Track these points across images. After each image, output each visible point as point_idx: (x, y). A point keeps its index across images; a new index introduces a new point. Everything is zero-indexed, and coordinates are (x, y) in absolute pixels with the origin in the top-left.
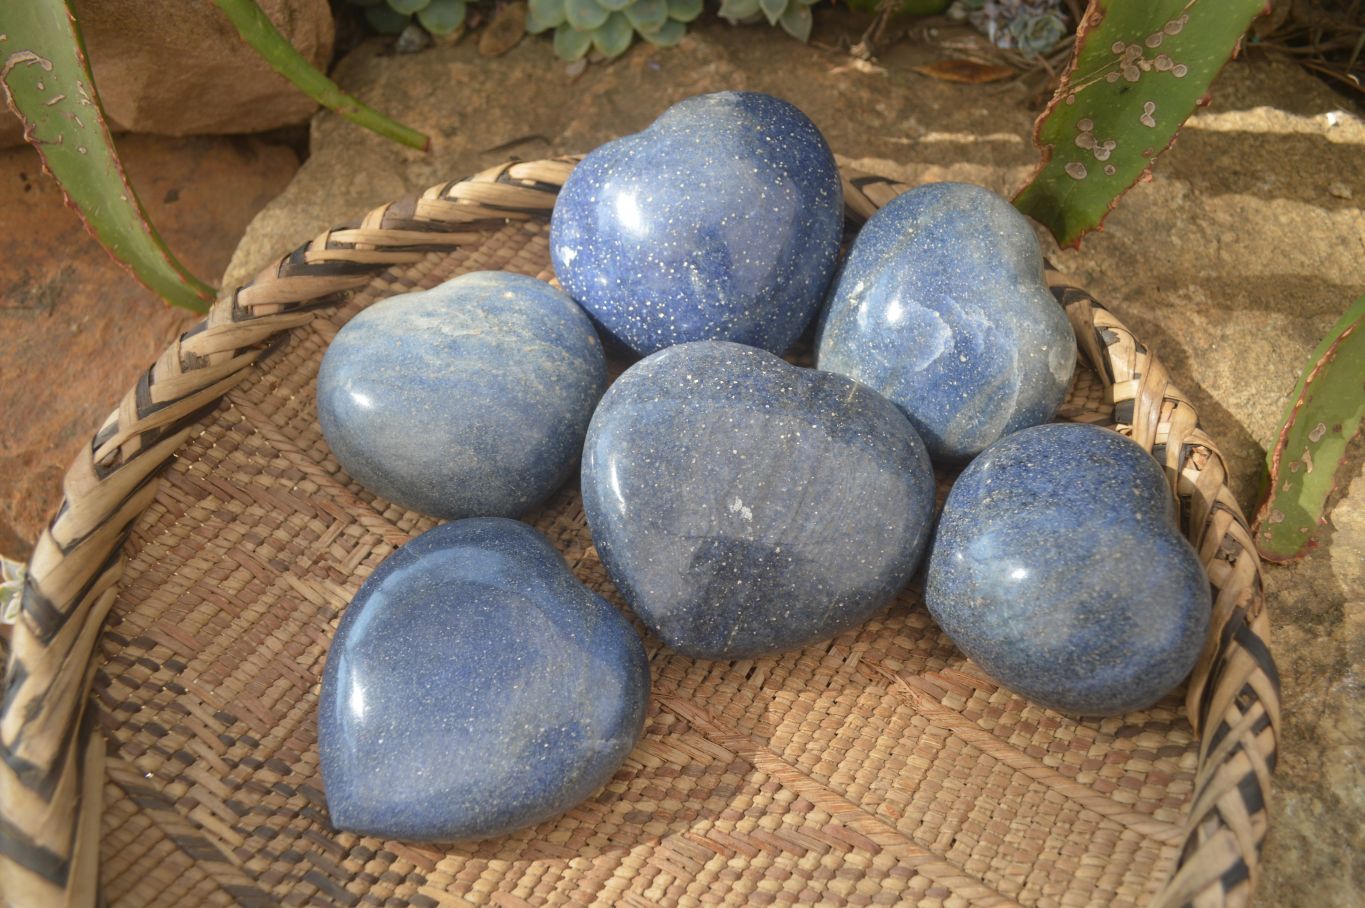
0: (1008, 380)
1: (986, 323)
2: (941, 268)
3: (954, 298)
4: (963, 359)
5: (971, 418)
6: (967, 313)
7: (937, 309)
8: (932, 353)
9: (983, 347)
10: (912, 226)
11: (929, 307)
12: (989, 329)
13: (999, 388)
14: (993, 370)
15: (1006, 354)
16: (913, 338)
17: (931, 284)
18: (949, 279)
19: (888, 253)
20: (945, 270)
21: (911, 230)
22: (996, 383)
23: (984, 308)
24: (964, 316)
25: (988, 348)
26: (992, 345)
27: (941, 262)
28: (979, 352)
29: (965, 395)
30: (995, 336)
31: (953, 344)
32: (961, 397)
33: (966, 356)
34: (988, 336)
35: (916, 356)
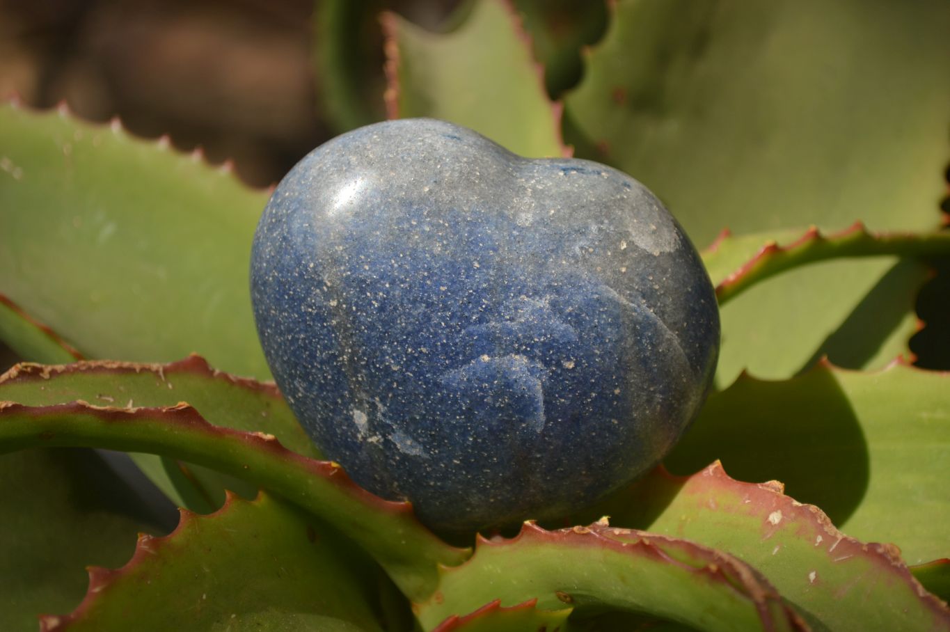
0: (636, 323)
1: (543, 303)
2: (422, 308)
3: (480, 321)
4: (571, 365)
5: (649, 401)
6: (512, 320)
7: (479, 354)
8: (532, 399)
9: (572, 330)
10: (328, 296)
11: (466, 361)
12: (554, 304)
13: (638, 342)
14: (611, 335)
15: (603, 305)
16: (493, 408)
17: (436, 334)
18: (446, 308)
19: (342, 353)
20: (429, 305)
21: (334, 303)
22: (630, 341)
23: (520, 293)
24: (514, 326)
25: (577, 321)
26: (577, 315)
27: (414, 302)
28: (575, 338)
29: (617, 391)
30: (568, 303)
31: (539, 365)
32: (617, 398)
33: (569, 360)
34: (561, 312)
35: (522, 421)
